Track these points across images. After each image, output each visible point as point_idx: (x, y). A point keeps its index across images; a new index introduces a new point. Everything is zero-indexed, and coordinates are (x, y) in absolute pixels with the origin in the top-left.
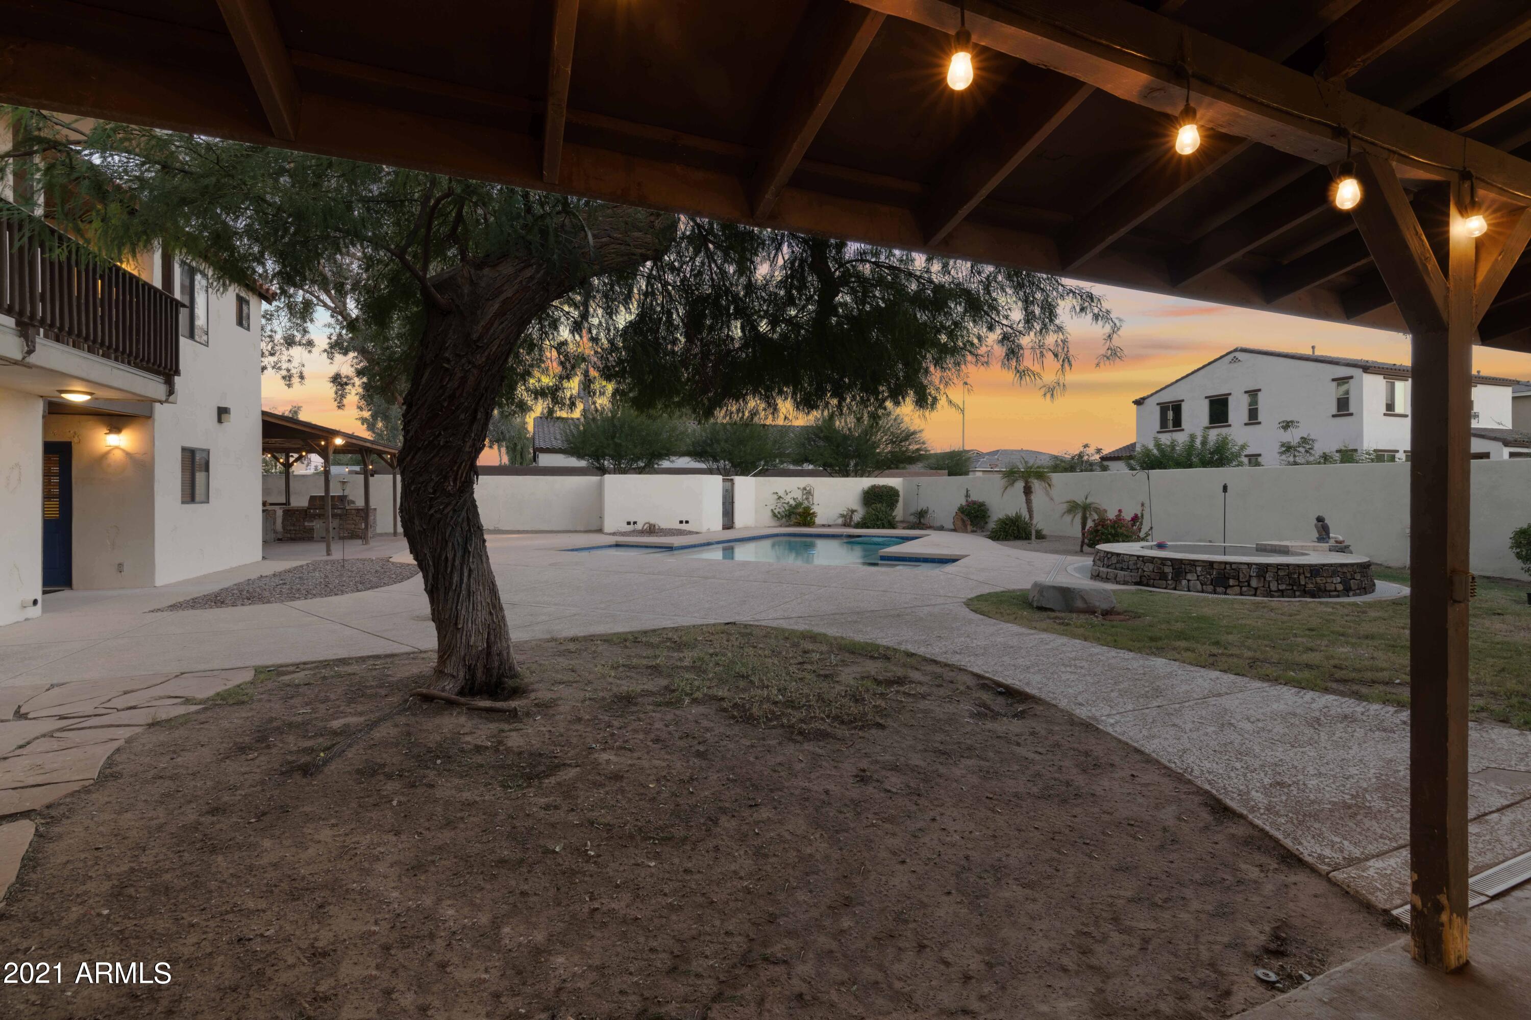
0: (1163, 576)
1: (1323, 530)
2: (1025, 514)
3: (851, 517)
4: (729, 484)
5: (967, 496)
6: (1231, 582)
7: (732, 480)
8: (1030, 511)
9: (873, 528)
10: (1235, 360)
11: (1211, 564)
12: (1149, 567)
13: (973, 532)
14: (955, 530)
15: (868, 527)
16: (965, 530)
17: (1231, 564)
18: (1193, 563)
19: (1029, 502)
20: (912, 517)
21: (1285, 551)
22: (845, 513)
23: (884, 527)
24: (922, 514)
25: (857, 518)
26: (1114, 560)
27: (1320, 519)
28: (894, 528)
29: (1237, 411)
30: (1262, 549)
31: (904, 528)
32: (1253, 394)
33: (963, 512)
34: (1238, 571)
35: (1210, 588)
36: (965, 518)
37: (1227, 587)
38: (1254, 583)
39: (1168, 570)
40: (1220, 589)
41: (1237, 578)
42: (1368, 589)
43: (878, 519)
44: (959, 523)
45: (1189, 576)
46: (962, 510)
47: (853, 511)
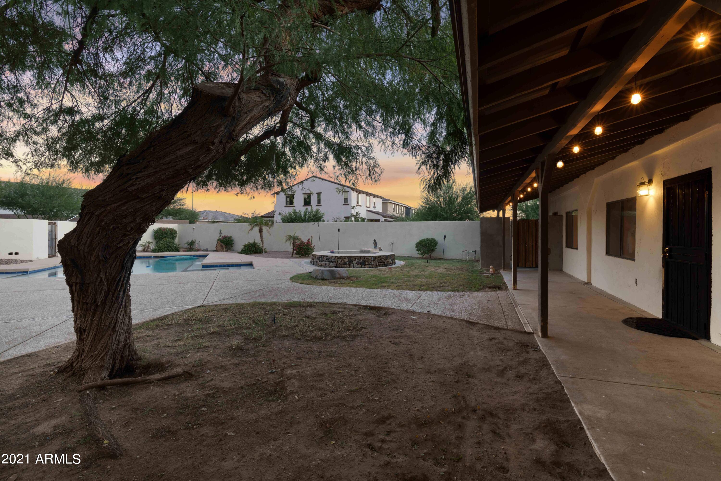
0: (345, 263)
1: (375, 244)
2: (258, 241)
3: (149, 246)
4: (52, 226)
5: (220, 233)
6: (366, 263)
7: (55, 223)
8: (262, 240)
9: (166, 251)
10: (313, 180)
11: (360, 257)
12: (340, 260)
13: (226, 251)
14: (217, 251)
15: (162, 252)
16: (223, 251)
17: (366, 257)
18: (355, 257)
19: (261, 236)
20: (186, 245)
21: (368, 252)
22: (144, 244)
23: (173, 251)
24: (192, 243)
25: (152, 247)
26: (325, 258)
27: (375, 241)
28: (178, 251)
29: (314, 200)
30: (361, 252)
31: (184, 251)
32: (319, 194)
33: (221, 242)
34: (368, 259)
35: (360, 266)
36: (223, 245)
37: (365, 265)
38: (372, 263)
39: (347, 261)
40: (363, 266)
41: (368, 262)
42: (394, 263)
43: (168, 247)
44: (219, 247)
45: (354, 262)
46: (219, 240)
47: (150, 243)
